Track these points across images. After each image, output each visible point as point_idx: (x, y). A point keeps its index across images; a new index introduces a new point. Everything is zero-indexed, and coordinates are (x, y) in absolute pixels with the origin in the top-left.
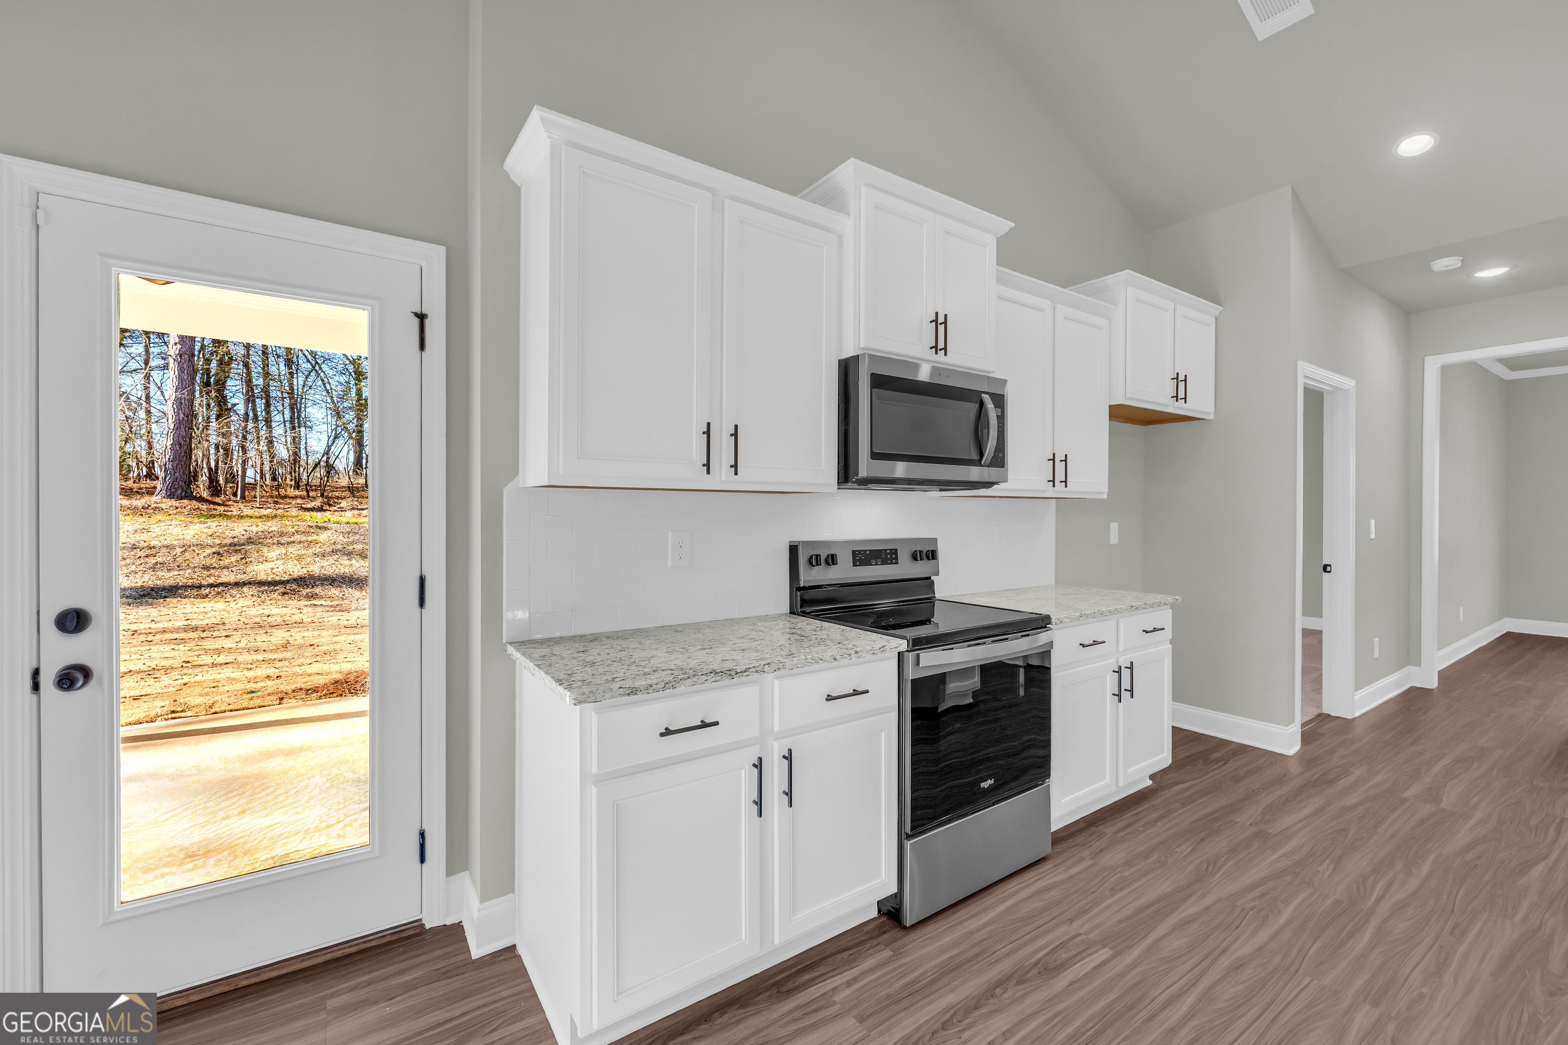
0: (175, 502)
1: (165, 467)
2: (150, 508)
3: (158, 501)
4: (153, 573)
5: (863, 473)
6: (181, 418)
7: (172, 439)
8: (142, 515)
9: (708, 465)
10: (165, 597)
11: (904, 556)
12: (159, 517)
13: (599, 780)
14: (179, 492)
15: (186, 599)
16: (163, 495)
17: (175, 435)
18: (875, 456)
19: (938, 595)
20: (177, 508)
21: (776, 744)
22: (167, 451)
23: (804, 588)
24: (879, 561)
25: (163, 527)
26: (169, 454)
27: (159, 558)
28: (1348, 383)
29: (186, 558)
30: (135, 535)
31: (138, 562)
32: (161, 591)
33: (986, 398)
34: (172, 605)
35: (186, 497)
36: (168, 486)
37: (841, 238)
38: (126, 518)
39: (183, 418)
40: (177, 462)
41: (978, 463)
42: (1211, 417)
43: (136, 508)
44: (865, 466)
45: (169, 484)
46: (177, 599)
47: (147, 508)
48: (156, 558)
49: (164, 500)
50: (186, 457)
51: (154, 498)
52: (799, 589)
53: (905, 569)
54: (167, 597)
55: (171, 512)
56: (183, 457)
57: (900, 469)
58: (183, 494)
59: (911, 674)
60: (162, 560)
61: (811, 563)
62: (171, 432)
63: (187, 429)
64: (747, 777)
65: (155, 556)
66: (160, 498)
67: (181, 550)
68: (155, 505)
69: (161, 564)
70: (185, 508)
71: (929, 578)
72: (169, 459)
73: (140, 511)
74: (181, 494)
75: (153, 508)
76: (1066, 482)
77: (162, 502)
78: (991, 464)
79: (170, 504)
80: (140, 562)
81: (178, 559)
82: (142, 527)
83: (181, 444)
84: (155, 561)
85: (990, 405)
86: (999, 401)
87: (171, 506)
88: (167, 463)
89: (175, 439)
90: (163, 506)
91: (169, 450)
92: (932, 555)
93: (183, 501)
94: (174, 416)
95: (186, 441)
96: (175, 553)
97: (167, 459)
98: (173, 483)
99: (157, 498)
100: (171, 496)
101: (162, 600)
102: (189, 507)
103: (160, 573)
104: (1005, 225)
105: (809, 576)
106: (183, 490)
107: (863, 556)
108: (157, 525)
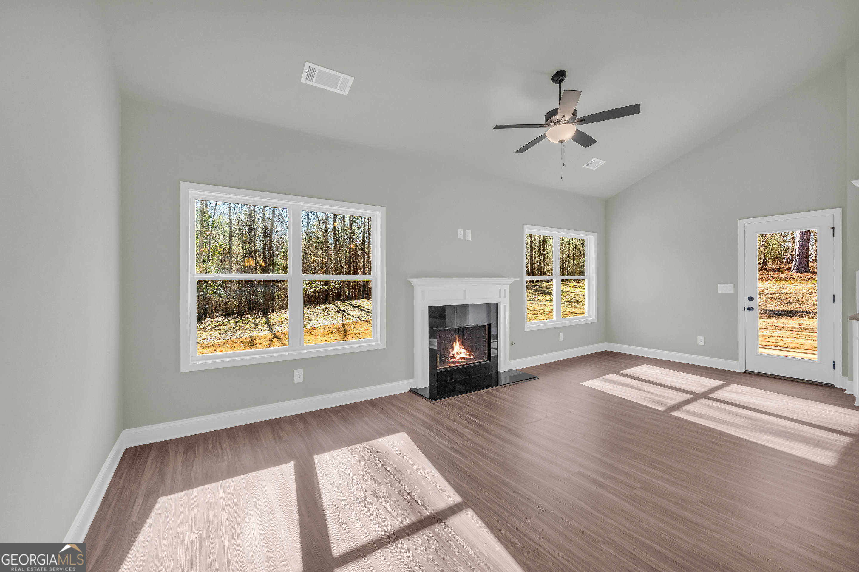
0: (800, 275)
1: (796, 258)
2: (788, 278)
3: (792, 274)
4: (787, 306)
6: (803, 234)
7: (799, 245)
8: (784, 281)
10: (792, 316)
12: (792, 282)
14: (803, 269)
15: (802, 318)
16: (795, 271)
17: (800, 243)
20: (801, 277)
22: (796, 250)
25: (793, 286)
26: (798, 252)
27: (791, 300)
29: (803, 301)
30: (780, 290)
31: (781, 301)
32: (791, 314)
34: (794, 320)
35: (806, 272)
36: (797, 267)
38: (777, 282)
39: (805, 234)
40: (801, 256)
43: (781, 278)
45: (797, 266)
46: (797, 318)
47: (787, 278)
48: (789, 300)
49: (795, 274)
50: (806, 252)
51: (790, 273)
54: (793, 316)
55: (798, 279)
56: (805, 253)
58: (805, 270)
60: (792, 301)
62: (799, 241)
63: (807, 239)
65: (789, 299)
66: (793, 273)
67: (801, 297)
68: (790, 276)
69: (791, 302)
70: (805, 277)
72: (798, 254)
73: (783, 279)
74: (804, 270)
75: (789, 278)
77: (794, 275)
79: (798, 275)
80: (782, 301)
81: (800, 301)
82: (783, 286)
83: (803, 247)
84: (789, 301)
87: (798, 277)
88: (797, 256)
89: (800, 245)
90: (794, 277)
91: (798, 250)
93: (804, 274)
94: (800, 234)
95: (806, 245)
96: (798, 298)
97: (796, 254)
98: (799, 266)
99: (791, 273)
100: (798, 271)
101: (790, 317)
102: (807, 277)
103: (790, 306)
106: (804, 269)
108: (791, 285)
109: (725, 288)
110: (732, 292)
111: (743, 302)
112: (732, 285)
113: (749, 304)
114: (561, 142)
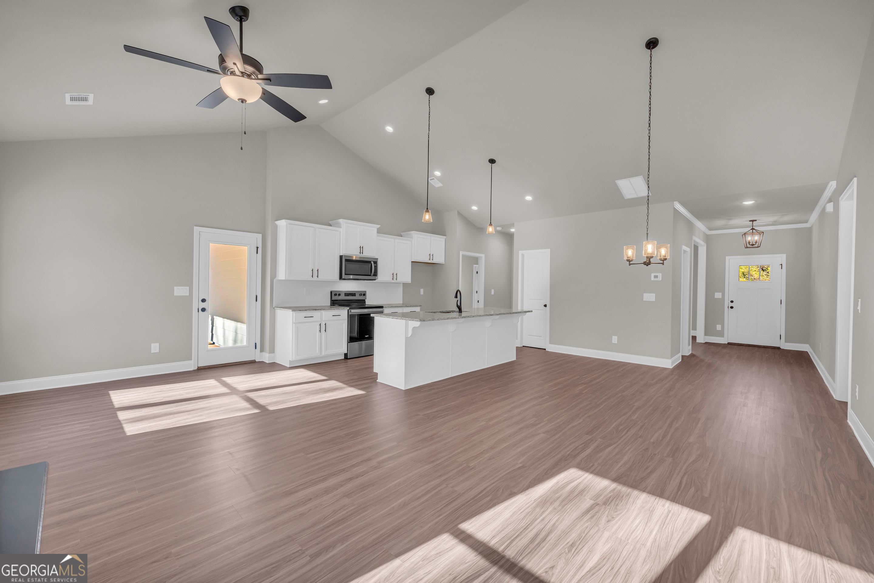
5: (343, 278)
9: (312, 276)
11: (357, 295)
13: (295, 323)
18: (346, 274)
19: (366, 304)
21: (323, 322)
23: (333, 300)
24: (351, 296)
28: (483, 256)
33: (372, 262)
37: (340, 232)
41: (370, 275)
42: (444, 263)
44: (344, 276)
52: (332, 300)
53: (357, 297)
57: (351, 277)
59: (350, 314)
61: (335, 295)
64: (318, 327)
71: (365, 300)
76: (397, 279)
78: (374, 275)
85: (373, 264)
86: (376, 263)
92: (364, 295)
104: (378, 226)
105: (334, 298)
107: (347, 294)
109: (180, 291)
110: (188, 294)
111: (196, 304)
112: (188, 288)
113: (203, 305)
114: (243, 101)
